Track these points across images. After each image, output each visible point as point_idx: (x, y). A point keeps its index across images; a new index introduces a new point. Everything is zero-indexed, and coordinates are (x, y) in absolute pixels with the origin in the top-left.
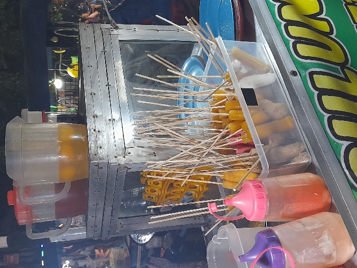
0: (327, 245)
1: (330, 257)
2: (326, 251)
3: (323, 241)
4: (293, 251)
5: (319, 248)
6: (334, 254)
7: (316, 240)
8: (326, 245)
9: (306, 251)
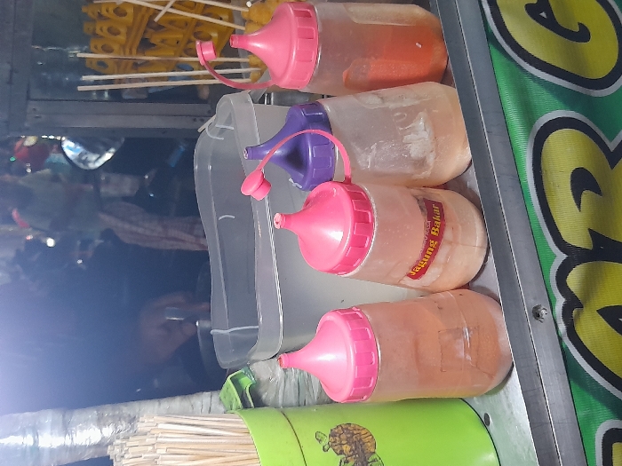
0: (420, 139)
1: (421, 163)
2: (415, 151)
3: (413, 130)
4: (353, 144)
5: (404, 144)
6: (431, 160)
7: (401, 129)
8: (418, 140)
9: (378, 148)
